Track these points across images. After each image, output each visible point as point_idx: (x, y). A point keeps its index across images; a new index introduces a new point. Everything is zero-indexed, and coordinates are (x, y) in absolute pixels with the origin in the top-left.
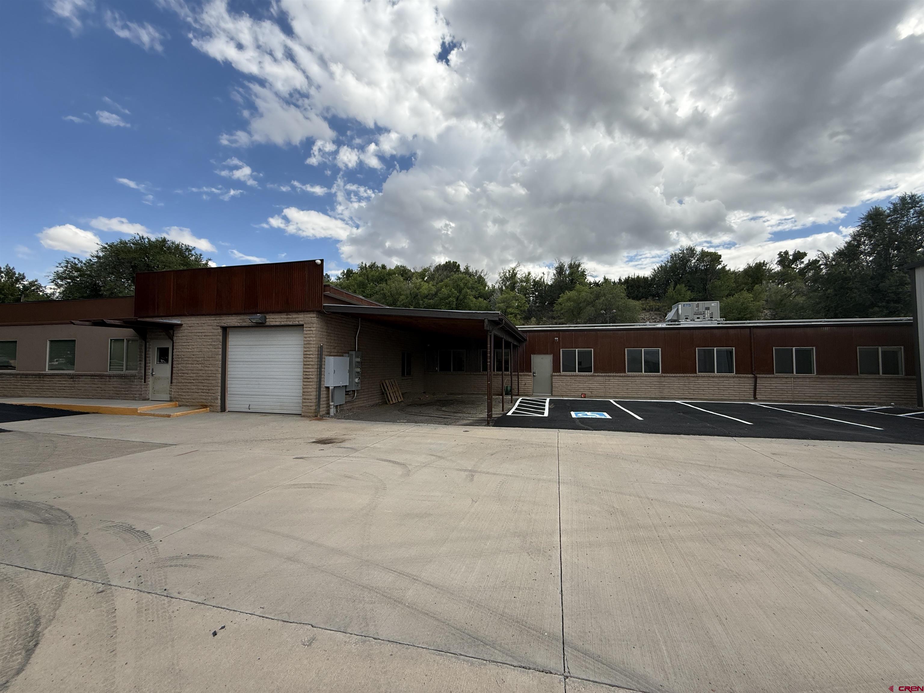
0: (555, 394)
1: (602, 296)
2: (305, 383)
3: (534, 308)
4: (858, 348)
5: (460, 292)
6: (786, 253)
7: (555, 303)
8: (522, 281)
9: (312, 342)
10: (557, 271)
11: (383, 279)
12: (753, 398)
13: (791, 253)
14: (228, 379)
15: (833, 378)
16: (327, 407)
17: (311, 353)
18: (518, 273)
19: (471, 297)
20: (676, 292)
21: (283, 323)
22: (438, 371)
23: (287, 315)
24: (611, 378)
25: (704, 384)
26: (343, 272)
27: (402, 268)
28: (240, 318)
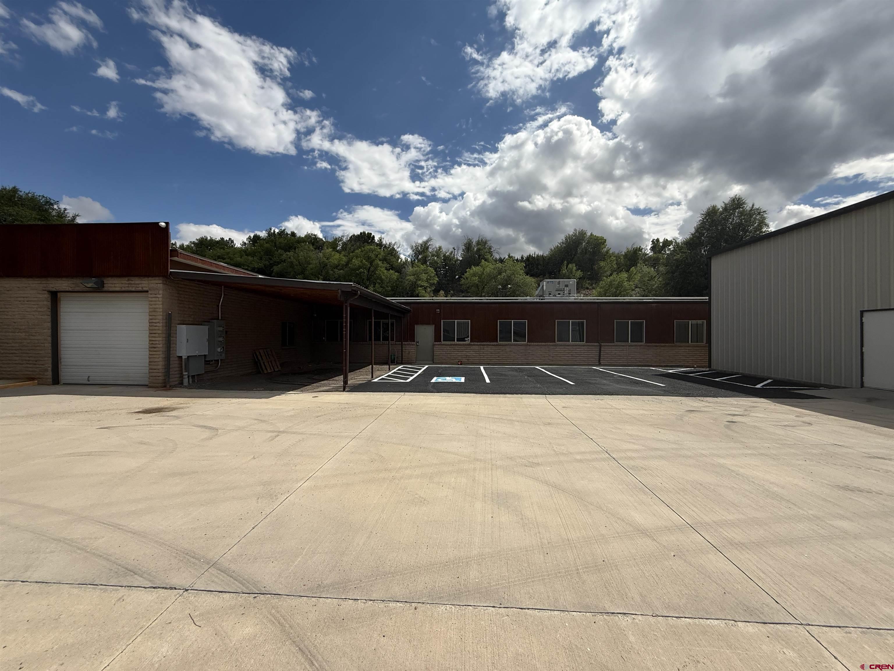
0: (436, 362)
1: (504, 272)
2: (151, 353)
3: (444, 281)
4: (675, 321)
5: (371, 263)
6: (658, 240)
7: (462, 277)
8: (433, 255)
9: (158, 310)
10: (466, 247)
11: (292, 247)
12: (598, 363)
13: (661, 240)
14: (62, 349)
15: (656, 346)
16: (180, 377)
17: (157, 321)
18: (430, 247)
19: (382, 269)
20: (568, 271)
21: (123, 289)
22: (325, 341)
23: (128, 280)
24: (485, 347)
25: (561, 351)
26: (250, 238)
27: (313, 236)
28: (72, 282)
